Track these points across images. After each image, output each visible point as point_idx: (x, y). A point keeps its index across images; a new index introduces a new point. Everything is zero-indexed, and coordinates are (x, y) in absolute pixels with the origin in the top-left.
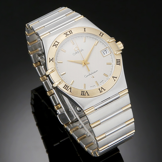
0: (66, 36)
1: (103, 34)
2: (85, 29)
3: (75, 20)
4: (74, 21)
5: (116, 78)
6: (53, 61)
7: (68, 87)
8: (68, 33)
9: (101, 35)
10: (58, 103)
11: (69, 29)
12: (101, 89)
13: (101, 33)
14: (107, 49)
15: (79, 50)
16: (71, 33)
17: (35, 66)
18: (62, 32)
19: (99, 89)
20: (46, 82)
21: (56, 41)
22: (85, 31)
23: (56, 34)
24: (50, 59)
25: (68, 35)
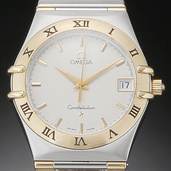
0: (75, 26)
2: (113, 29)
3: (109, 9)
4: (106, 9)
5: (116, 135)
6: (29, 56)
7: (29, 109)
8: (82, 24)
12: (78, 140)
13: (135, 50)
18: (73, 16)
19: (77, 138)
21: (54, 27)
23: (62, 15)
24: (27, 49)
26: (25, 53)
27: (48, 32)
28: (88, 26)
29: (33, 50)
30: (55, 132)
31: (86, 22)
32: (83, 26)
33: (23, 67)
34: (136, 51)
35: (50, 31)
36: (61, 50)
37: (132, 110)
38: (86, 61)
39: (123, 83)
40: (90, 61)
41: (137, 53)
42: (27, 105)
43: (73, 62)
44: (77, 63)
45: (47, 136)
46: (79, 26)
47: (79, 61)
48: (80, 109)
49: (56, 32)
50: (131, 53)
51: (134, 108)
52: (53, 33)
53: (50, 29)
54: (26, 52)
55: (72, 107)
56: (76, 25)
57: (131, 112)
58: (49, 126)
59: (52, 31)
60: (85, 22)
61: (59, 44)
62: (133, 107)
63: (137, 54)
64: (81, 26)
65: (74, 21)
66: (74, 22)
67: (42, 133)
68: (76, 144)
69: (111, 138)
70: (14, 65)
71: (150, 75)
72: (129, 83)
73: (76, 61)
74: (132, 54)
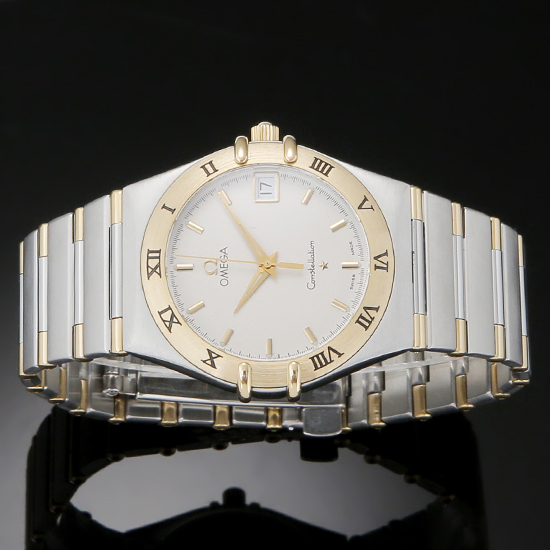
1: (211, 163)
9: (211, 170)
10: (262, 413)
14: (258, 175)
15: (219, 262)
16: (157, 255)
17: (120, 419)
20: (185, 411)
22: (173, 211)
25: (158, 266)
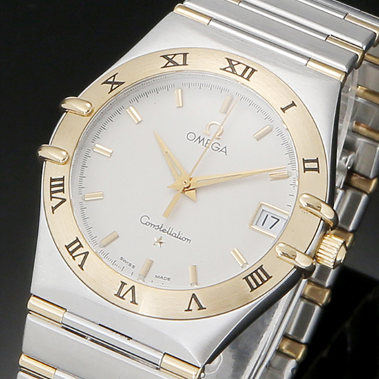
2: (293, 104)
8: (240, 69)
11: (253, 61)
12: (126, 288)
22: (283, 110)
24: (114, 76)
25: (234, 72)
26: (106, 82)
27: (169, 59)
28: (248, 79)
29: (124, 83)
30: (89, 255)
31: (250, 70)
32: (240, 74)
33: (88, 105)
34: (316, 164)
35: (173, 59)
36: (181, 105)
37: (254, 274)
38: (218, 146)
39: (267, 216)
40: (225, 147)
41: (317, 167)
42: (62, 182)
43: (191, 137)
44: (200, 142)
45: (71, 255)
46: (232, 73)
47: (203, 139)
48: (163, 231)
49: (183, 65)
50: (306, 164)
51: (259, 271)
52: (178, 65)
53: (175, 55)
54: (109, 80)
55: (149, 221)
56: (228, 68)
57: (249, 278)
58: (83, 239)
59: (176, 61)
60: (248, 68)
61: (182, 91)
62: (259, 268)
63: (317, 170)
64: (236, 74)
65: (228, 59)
66: (226, 60)
67: (66, 246)
68: (118, 295)
69: (189, 310)
70: (79, 97)
71: (322, 222)
72: (278, 220)
73: (199, 138)
74: (306, 167)
